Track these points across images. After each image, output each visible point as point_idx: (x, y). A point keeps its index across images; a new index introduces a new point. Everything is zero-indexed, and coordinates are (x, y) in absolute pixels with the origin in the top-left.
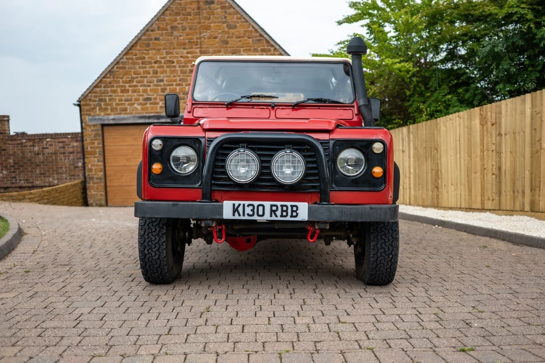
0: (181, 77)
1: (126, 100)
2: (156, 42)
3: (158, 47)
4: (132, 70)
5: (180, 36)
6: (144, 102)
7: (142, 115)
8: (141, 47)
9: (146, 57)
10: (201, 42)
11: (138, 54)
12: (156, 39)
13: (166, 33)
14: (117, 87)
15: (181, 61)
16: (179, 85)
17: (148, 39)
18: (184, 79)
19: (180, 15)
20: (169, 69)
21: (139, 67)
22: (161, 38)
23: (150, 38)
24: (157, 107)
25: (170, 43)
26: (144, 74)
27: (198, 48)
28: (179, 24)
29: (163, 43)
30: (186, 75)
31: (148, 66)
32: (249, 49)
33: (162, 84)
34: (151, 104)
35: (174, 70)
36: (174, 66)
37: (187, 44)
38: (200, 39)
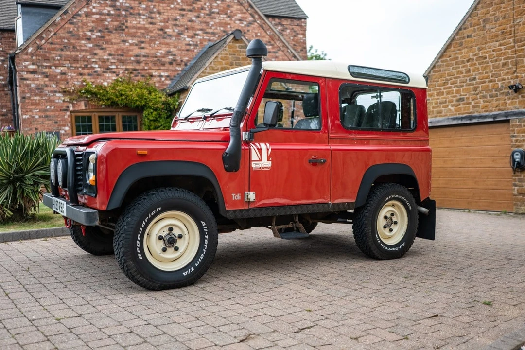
0: (494, 73)
1: (441, 103)
2: (469, 39)
3: (470, 45)
4: (446, 72)
5: (492, 28)
6: (457, 103)
7: (455, 116)
8: (454, 47)
9: (459, 56)
10: (515, 31)
11: (452, 55)
12: (468, 37)
13: (478, 28)
14: (434, 90)
15: (493, 55)
16: (492, 81)
17: (461, 38)
18: (497, 74)
19: (493, 6)
20: (482, 65)
21: (453, 69)
22: (473, 35)
23: (463, 36)
24: (469, 107)
25: (482, 38)
26: (457, 74)
27: (511, 38)
28: (491, 15)
29: (475, 40)
30: (499, 69)
31: (460, 66)
33: (475, 82)
34: (464, 104)
35: (486, 66)
36: (486, 62)
37: (500, 36)
38: (514, 27)
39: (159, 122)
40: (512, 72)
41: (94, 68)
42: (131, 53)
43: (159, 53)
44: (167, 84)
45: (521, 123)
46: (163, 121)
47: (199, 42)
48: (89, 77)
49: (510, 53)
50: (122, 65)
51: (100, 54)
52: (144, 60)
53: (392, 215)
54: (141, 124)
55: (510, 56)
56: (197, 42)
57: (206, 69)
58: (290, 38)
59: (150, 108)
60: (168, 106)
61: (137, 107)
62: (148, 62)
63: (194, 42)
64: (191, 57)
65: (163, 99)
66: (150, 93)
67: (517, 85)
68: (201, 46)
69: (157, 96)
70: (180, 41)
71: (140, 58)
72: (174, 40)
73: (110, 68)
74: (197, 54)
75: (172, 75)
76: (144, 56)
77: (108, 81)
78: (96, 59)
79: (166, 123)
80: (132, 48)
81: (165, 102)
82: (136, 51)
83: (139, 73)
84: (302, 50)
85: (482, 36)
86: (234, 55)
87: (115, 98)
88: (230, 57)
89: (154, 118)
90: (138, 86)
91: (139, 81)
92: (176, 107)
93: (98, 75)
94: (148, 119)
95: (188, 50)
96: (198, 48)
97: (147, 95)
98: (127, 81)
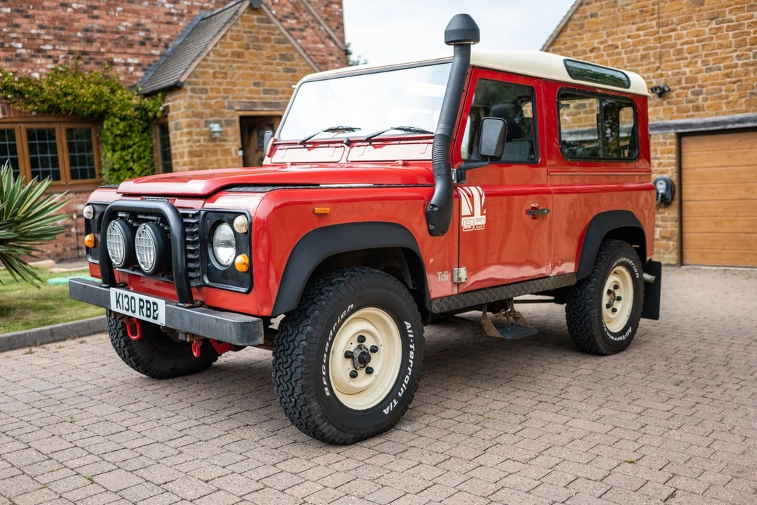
2: (593, 19)
3: (595, 28)
5: (627, 5)
8: (572, 30)
9: (579, 44)
10: (659, 10)
11: (568, 42)
13: (606, 4)
15: (628, 43)
17: (581, 17)
20: (611, 58)
22: (599, 13)
23: (583, 15)
25: (613, 18)
27: (653, 19)
29: (602, 21)
30: (636, 64)
32: (740, 8)
34: (586, 112)
35: (618, 59)
36: (617, 53)
37: (638, 16)
38: (658, 4)
39: (130, 137)
40: (654, 69)
41: (15, 49)
42: (76, 25)
43: (123, 26)
44: (137, 78)
45: (666, 139)
46: (136, 137)
47: (185, 11)
48: (8, 64)
49: (652, 41)
50: (64, 45)
51: (24, 26)
52: (98, 38)
53: (616, 287)
54: (99, 143)
55: (652, 45)
56: (182, 11)
57: (208, 55)
58: (319, 9)
59: (115, 116)
60: (144, 113)
61: (92, 115)
62: (106, 41)
63: (178, 10)
64: (174, 33)
65: (135, 101)
66: (113, 92)
67: (661, 86)
68: (189, 16)
69: (125, 96)
70: (156, 8)
71: (92, 34)
72: (147, 6)
73: (42, 50)
74: (184, 30)
75: (146, 63)
76: (99, 31)
77: (41, 70)
78: (18, 33)
79: (141, 140)
80: (78, 16)
81: (138, 106)
82: (85, 22)
83: (92, 59)
84: (337, 28)
85: (612, 16)
86: (251, 32)
87: (55, 99)
88: (245, 35)
89: (122, 132)
90: (92, 80)
91: (91, 72)
92: (159, 115)
93: (23, 60)
94: (112, 133)
95: (168, 23)
96: (185, 19)
97: (108, 95)
98: (74, 72)
